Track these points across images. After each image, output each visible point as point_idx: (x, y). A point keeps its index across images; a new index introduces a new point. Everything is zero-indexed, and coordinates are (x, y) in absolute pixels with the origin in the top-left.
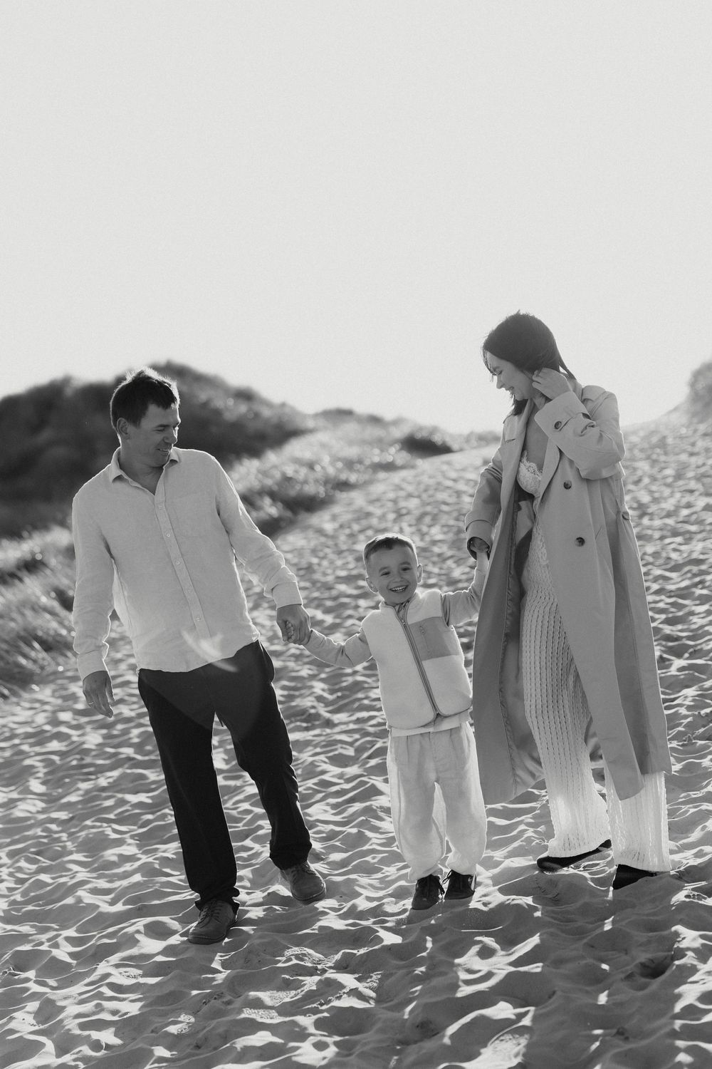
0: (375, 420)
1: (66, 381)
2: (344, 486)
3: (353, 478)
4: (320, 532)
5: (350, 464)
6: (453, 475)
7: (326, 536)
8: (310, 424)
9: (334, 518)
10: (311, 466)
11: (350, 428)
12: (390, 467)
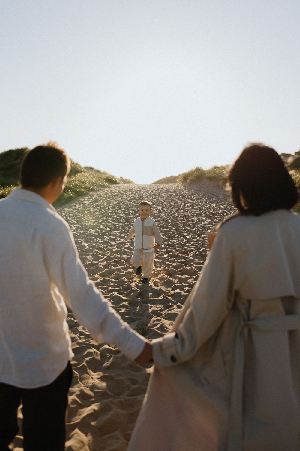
0: (98, 172)
1: (26, 149)
2: (91, 190)
3: (94, 188)
4: (84, 204)
5: (93, 184)
6: (122, 192)
7: (86, 206)
8: (83, 170)
9: (88, 200)
10: (83, 182)
11: (93, 172)
12: (104, 186)
